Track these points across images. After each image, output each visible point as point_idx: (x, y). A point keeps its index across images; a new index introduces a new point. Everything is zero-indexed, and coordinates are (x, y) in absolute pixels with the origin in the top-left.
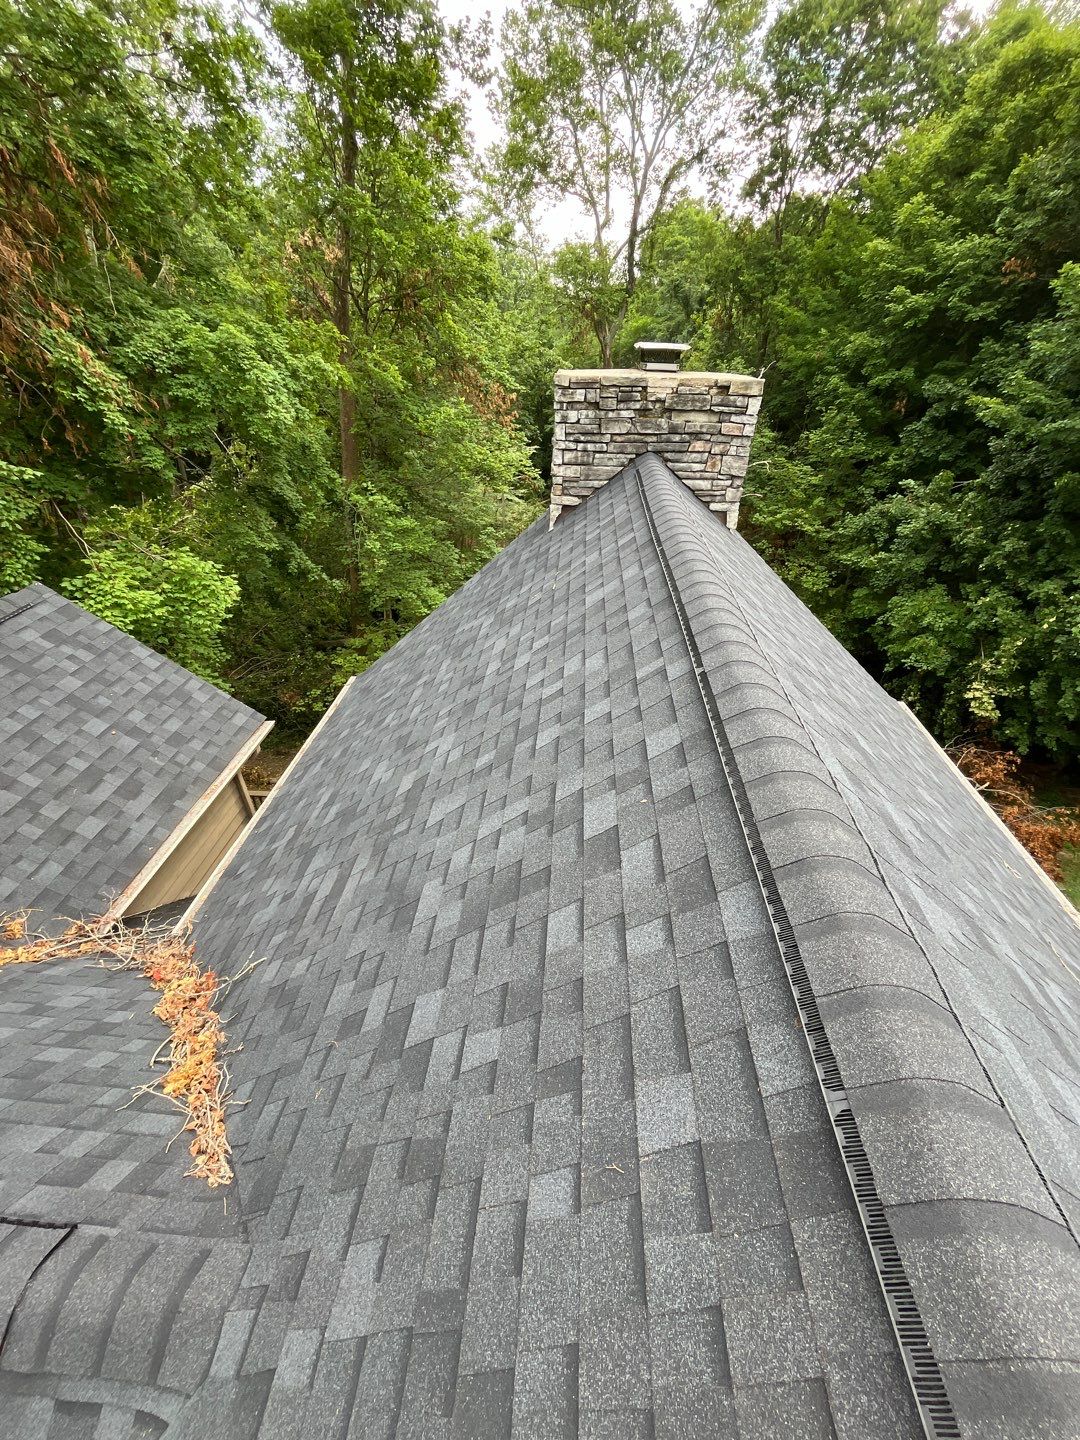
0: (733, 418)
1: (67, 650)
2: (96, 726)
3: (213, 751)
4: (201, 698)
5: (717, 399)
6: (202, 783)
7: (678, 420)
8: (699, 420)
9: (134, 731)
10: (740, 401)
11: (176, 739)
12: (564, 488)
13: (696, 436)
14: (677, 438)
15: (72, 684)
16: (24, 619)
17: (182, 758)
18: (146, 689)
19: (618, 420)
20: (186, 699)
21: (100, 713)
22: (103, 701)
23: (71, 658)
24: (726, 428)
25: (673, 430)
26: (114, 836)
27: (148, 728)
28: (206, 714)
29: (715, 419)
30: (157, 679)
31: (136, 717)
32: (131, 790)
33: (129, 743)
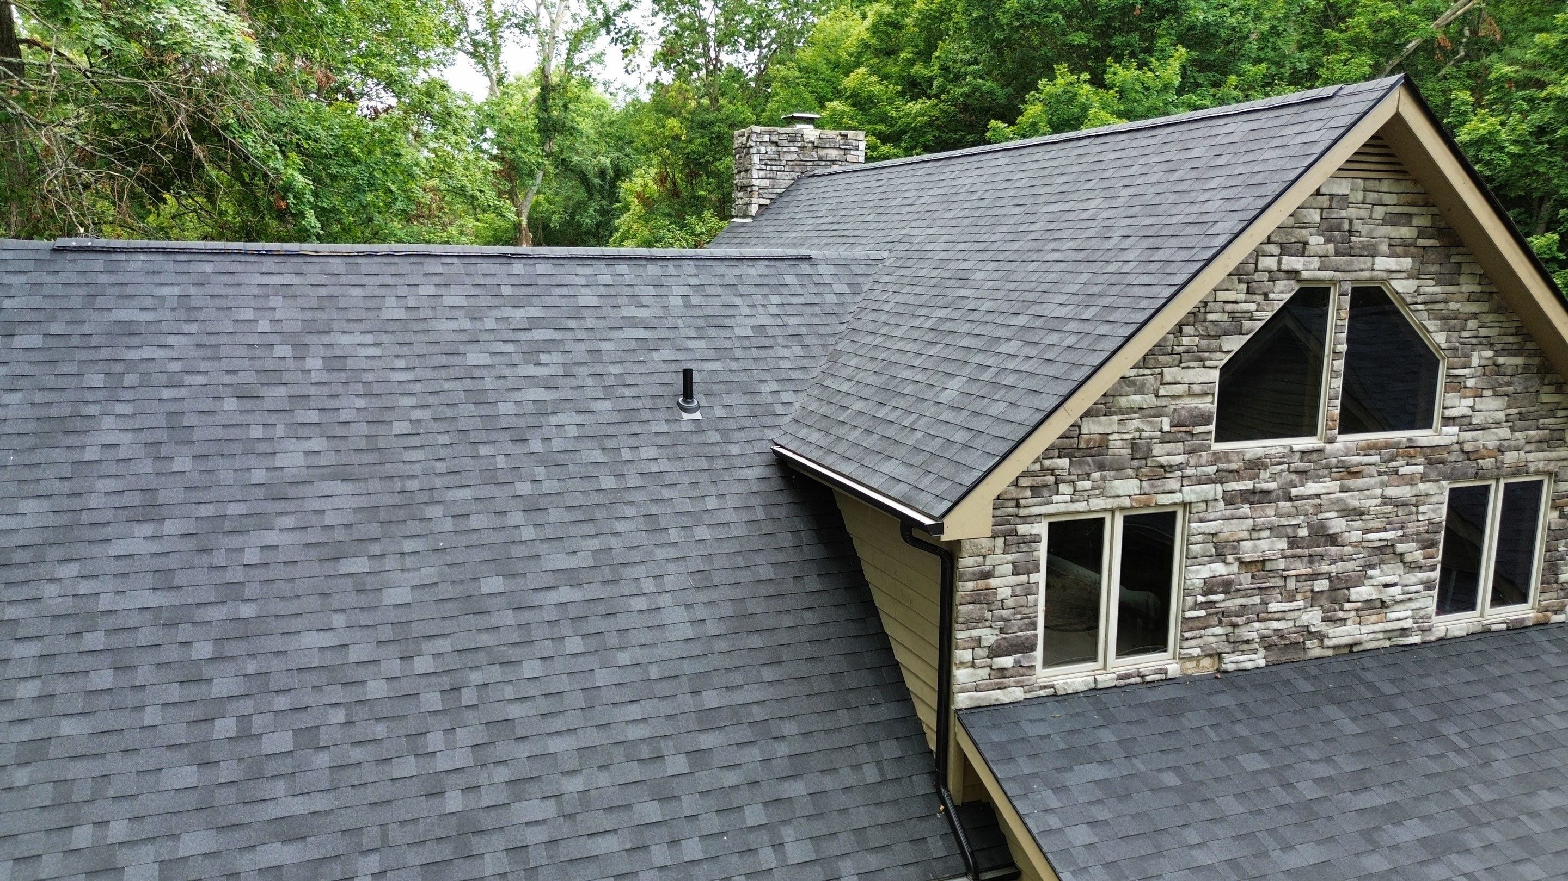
0: (852, 152)
5: (842, 142)
7: (822, 153)
8: (834, 154)
10: (854, 143)
12: (760, 194)
13: (833, 162)
14: (823, 163)
19: (789, 152)
24: (849, 158)
25: (821, 159)
29: (842, 153)
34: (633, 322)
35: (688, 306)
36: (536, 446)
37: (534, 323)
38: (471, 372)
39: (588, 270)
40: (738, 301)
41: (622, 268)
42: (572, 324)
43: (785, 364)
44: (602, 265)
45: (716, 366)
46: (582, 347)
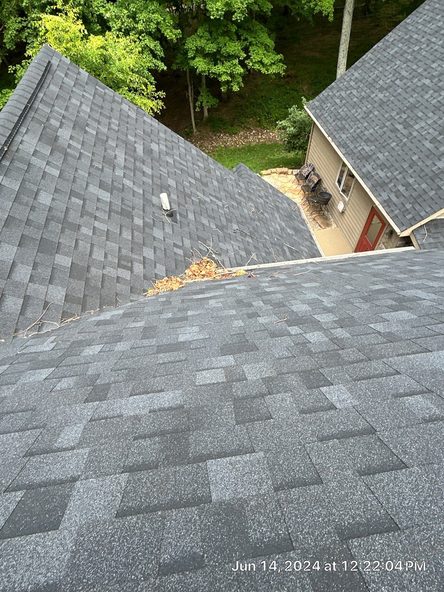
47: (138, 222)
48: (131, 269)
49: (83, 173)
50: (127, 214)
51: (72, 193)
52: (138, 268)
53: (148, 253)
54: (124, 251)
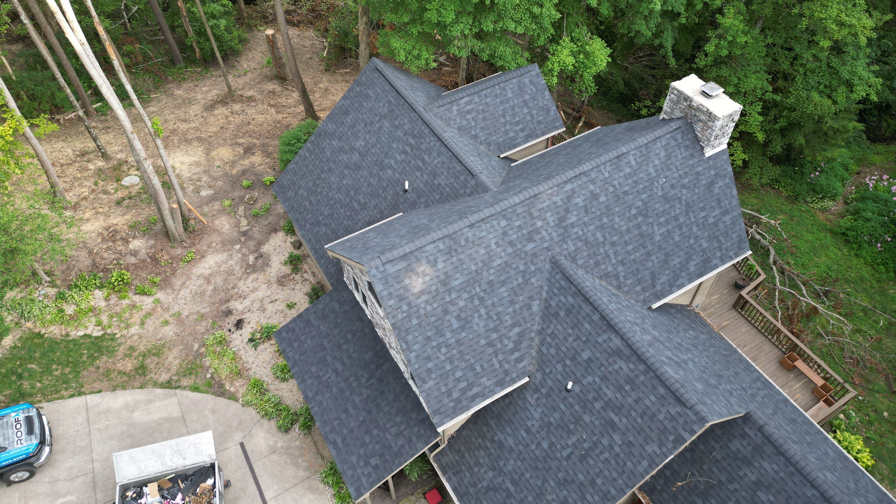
1: (531, 87)
2: (525, 111)
3: (545, 130)
4: (552, 113)
5: (708, 114)
6: (537, 137)
9: (532, 116)
11: (539, 122)
13: (701, 121)
15: (527, 97)
16: (528, 75)
17: (537, 128)
18: (541, 105)
20: (548, 111)
21: (528, 108)
22: (531, 105)
23: (531, 90)
25: (695, 115)
26: (514, 138)
27: (535, 116)
28: (550, 118)
30: (545, 102)
31: (535, 112)
32: (522, 130)
33: (529, 118)
34: (423, 161)
35: (436, 165)
36: (381, 174)
37: (410, 145)
38: (390, 148)
39: (432, 138)
40: (445, 173)
41: (438, 144)
42: (415, 151)
43: (432, 198)
44: (436, 139)
45: (422, 185)
46: (410, 158)
47: (568, 362)
48: (550, 335)
49: (598, 355)
50: (573, 359)
51: (588, 340)
52: (549, 340)
53: (553, 351)
54: (558, 340)
